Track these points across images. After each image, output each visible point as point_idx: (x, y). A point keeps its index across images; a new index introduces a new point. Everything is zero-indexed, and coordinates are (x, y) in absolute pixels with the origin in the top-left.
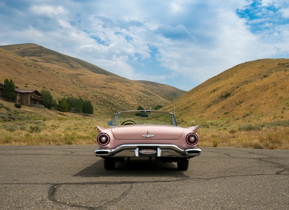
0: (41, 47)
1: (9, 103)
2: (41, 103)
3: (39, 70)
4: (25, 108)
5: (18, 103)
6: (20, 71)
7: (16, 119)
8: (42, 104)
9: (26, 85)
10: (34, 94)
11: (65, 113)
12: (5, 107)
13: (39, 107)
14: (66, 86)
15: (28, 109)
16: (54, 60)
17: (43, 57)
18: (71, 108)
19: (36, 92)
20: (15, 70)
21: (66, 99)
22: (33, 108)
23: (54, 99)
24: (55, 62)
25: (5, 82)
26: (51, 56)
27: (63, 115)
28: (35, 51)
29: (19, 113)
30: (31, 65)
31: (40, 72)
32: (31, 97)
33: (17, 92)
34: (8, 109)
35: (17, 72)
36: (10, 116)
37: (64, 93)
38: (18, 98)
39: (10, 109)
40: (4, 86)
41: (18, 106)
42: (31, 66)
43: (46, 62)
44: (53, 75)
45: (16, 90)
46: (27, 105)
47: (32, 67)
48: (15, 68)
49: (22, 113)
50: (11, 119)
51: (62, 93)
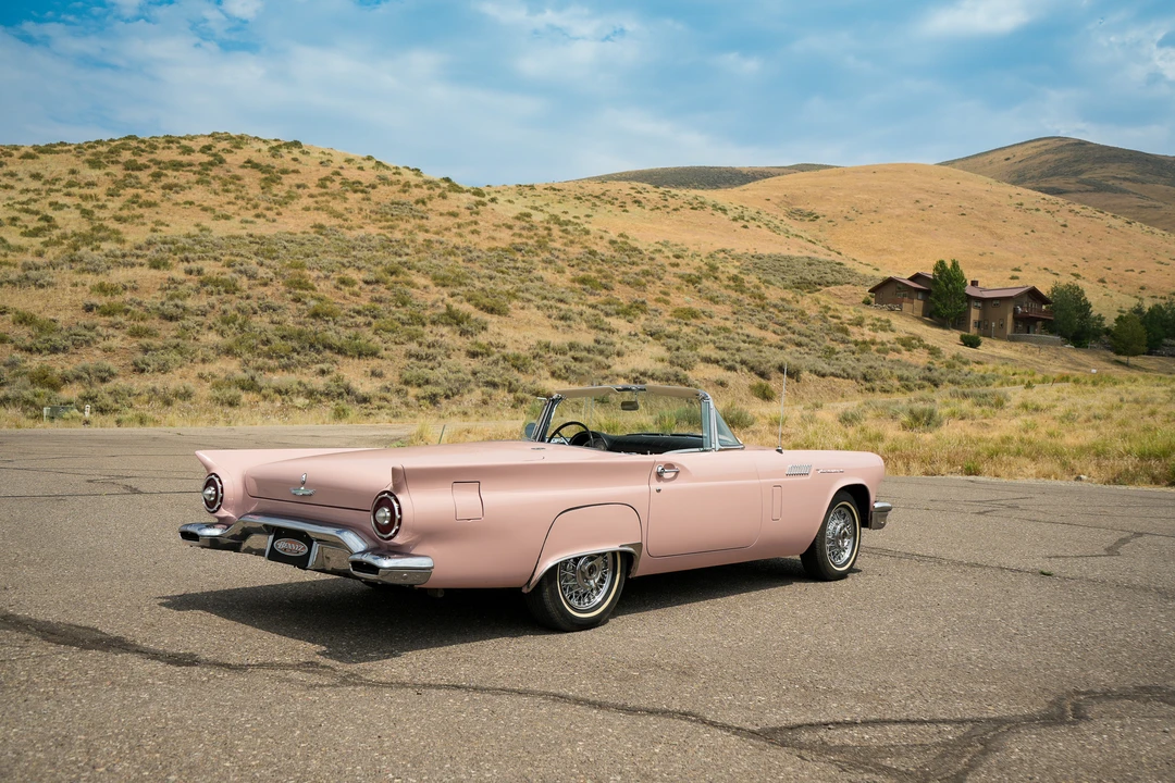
0: (1081, 143)
1: (947, 332)
2: (1050, 327)
3: (1061, 222)
4: (991, 348)
5: (973, 331)
6: (999, 231)
7: (946, 383)
8: (1052, 332)
9: (1016, 274)
10: (1026, 299)
11: (1133, 360)
12: (926, 347)
13: (1039, 342)
14: (1160, 266)
15: (1005, 348)
16: (1125, 179)
17: (1084, 177)
18: (1166, 341)
19: (1033, 294)
20: (984, 228)
21: (1146, 310)
22: (1019, 346)
23: (1094, 314)
24: (1126, 185)
25: (936, 269)
26: (1113, 169)
27: (1126, 365)
28: (1061, 159)
29: (966, 363)
30: (1038, 206)
31: (1065, 226)
32: (1015, 311)
33: (969, 298)
34: (934, 352)
35: (992, 233)
36: (927, 373)
37: (1149, 288)
38: (975, 314)
39: (940, 352)
40: (934, 282)
41: (971, 342)
42: (1037, 210)
43: (1094, 191)
44: (1112, 231)
45: (969, 290)
46: (1001, 337)
47: (1042, 213)
48: (985, 223)
49: (978, 363)
50: (926, 383)
51: (1142, 288)
